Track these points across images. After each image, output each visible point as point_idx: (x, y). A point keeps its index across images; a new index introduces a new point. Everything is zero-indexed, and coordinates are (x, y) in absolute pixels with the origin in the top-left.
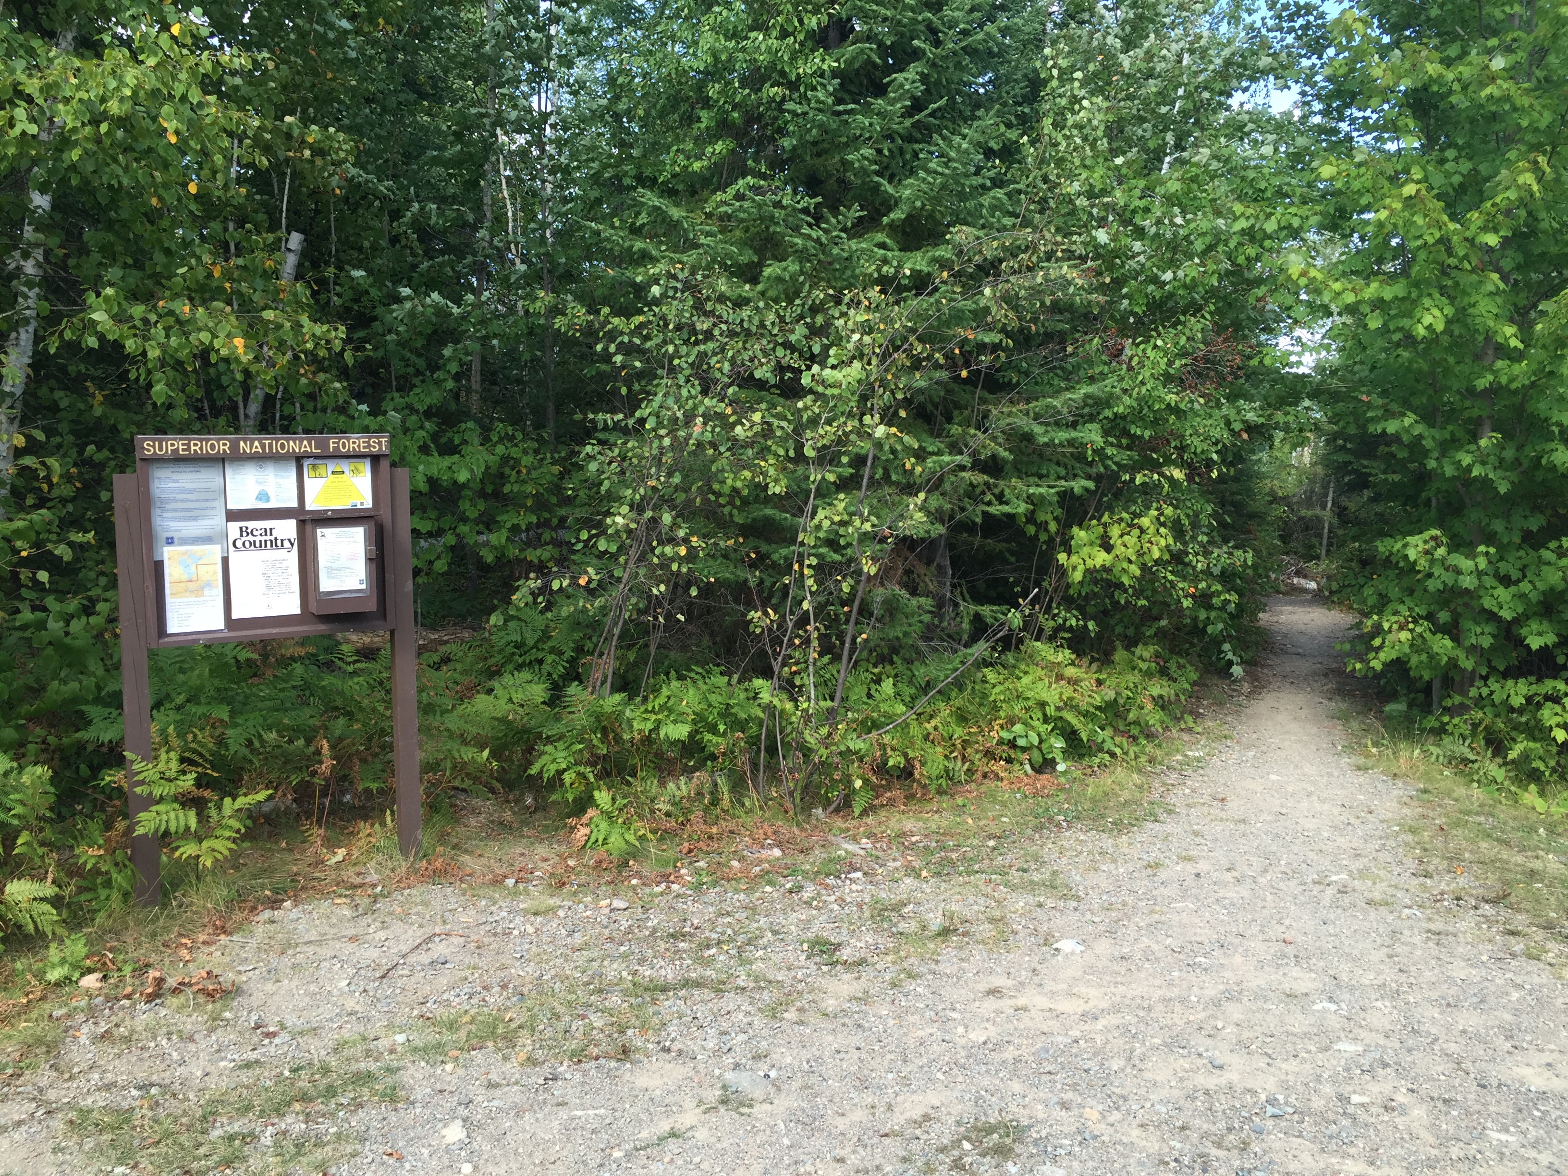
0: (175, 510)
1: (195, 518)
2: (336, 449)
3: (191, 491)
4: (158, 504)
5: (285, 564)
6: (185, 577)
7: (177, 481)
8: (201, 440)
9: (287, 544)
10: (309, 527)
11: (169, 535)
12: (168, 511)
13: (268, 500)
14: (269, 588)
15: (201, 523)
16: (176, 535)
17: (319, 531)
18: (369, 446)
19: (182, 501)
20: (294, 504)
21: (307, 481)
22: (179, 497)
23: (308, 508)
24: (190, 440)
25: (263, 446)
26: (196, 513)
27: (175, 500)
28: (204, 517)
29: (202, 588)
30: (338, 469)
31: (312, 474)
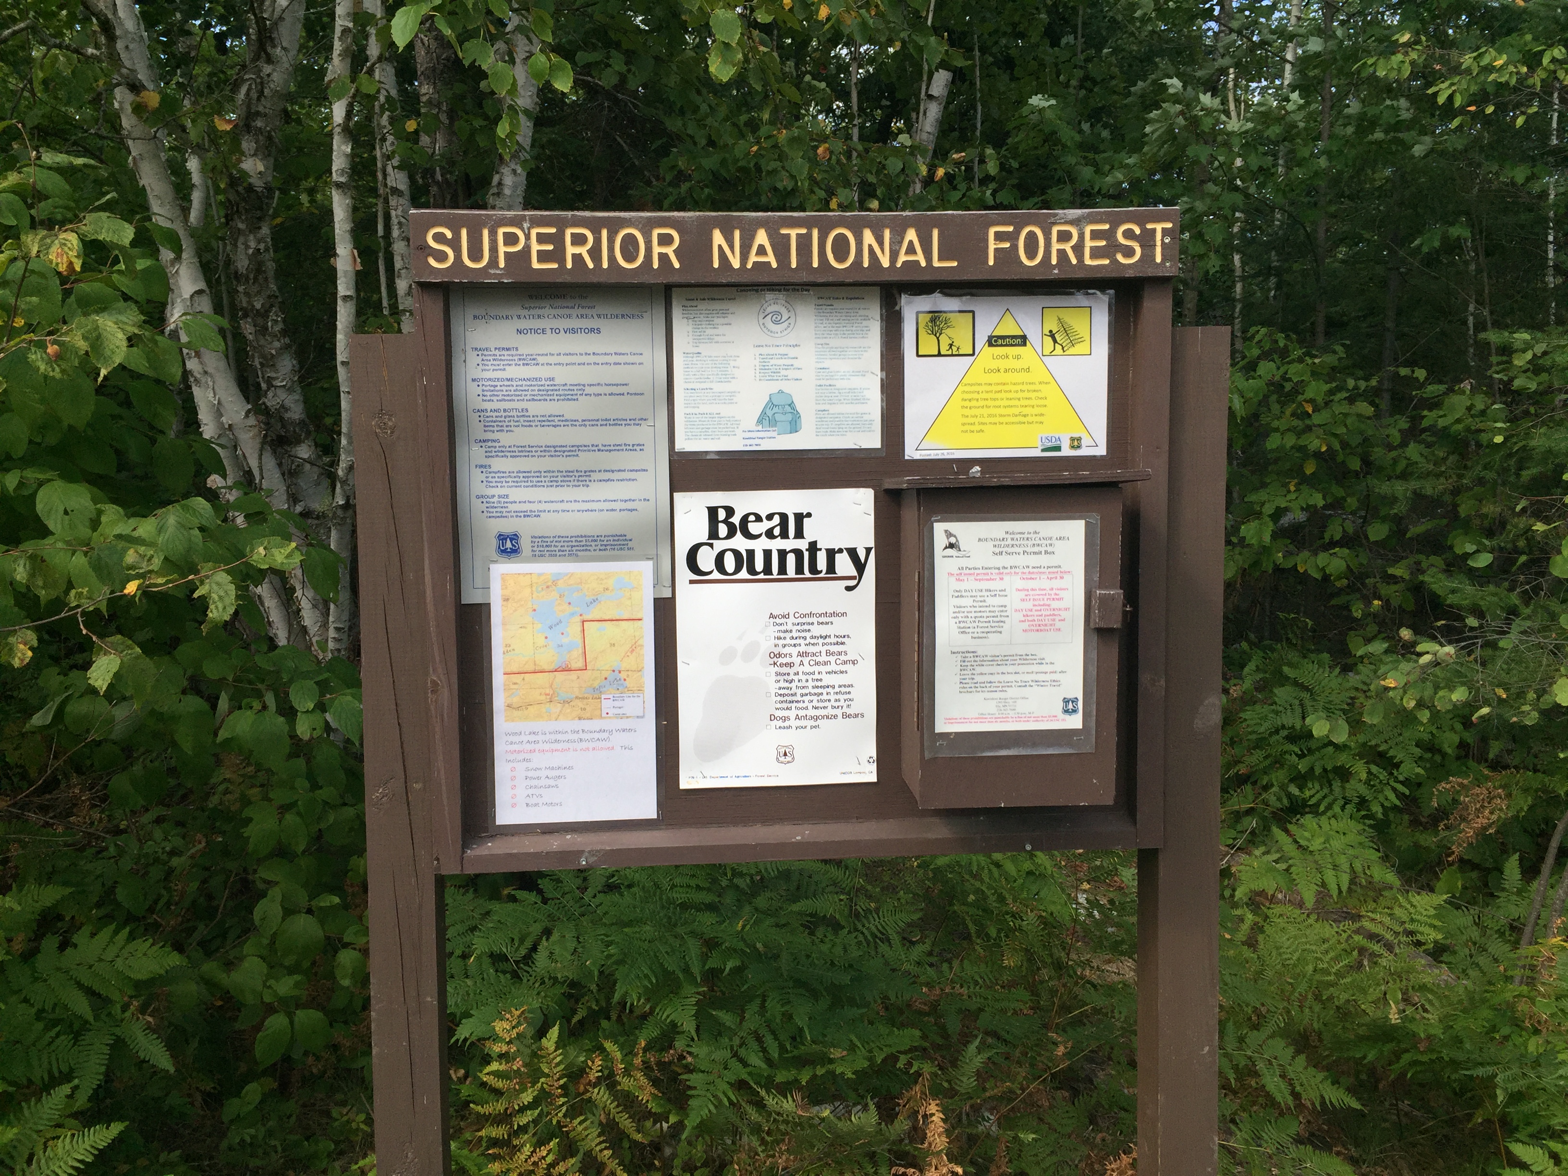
0: (525, 451)
1: (583, 477)
2: (1007, 257)
3: (572, 393)
4: (477, 431)
5: (838, 627)
6: (547, 658)
7: (530, 360)
8: (595, 227)
9: (844, 565)
10: (910, 514)
11: (507, 526)
12: (503, 452)
13: (794, 426)
14: (787, 699)
15: (598, 492)
16: (525, 528)
17: (939, 528)
18: (1113, 248)
19: (547, 421)
20: (872, 440)
21: (912, 365)
22: (536, 409)
23: (911, 452)
24: (562, 226)
25: (781, 246)
26: (584, 461)
27: (527, 420)
28: (608, 474)
29: (597, 693)
30: (1008, 328)
31: (929, 345)
